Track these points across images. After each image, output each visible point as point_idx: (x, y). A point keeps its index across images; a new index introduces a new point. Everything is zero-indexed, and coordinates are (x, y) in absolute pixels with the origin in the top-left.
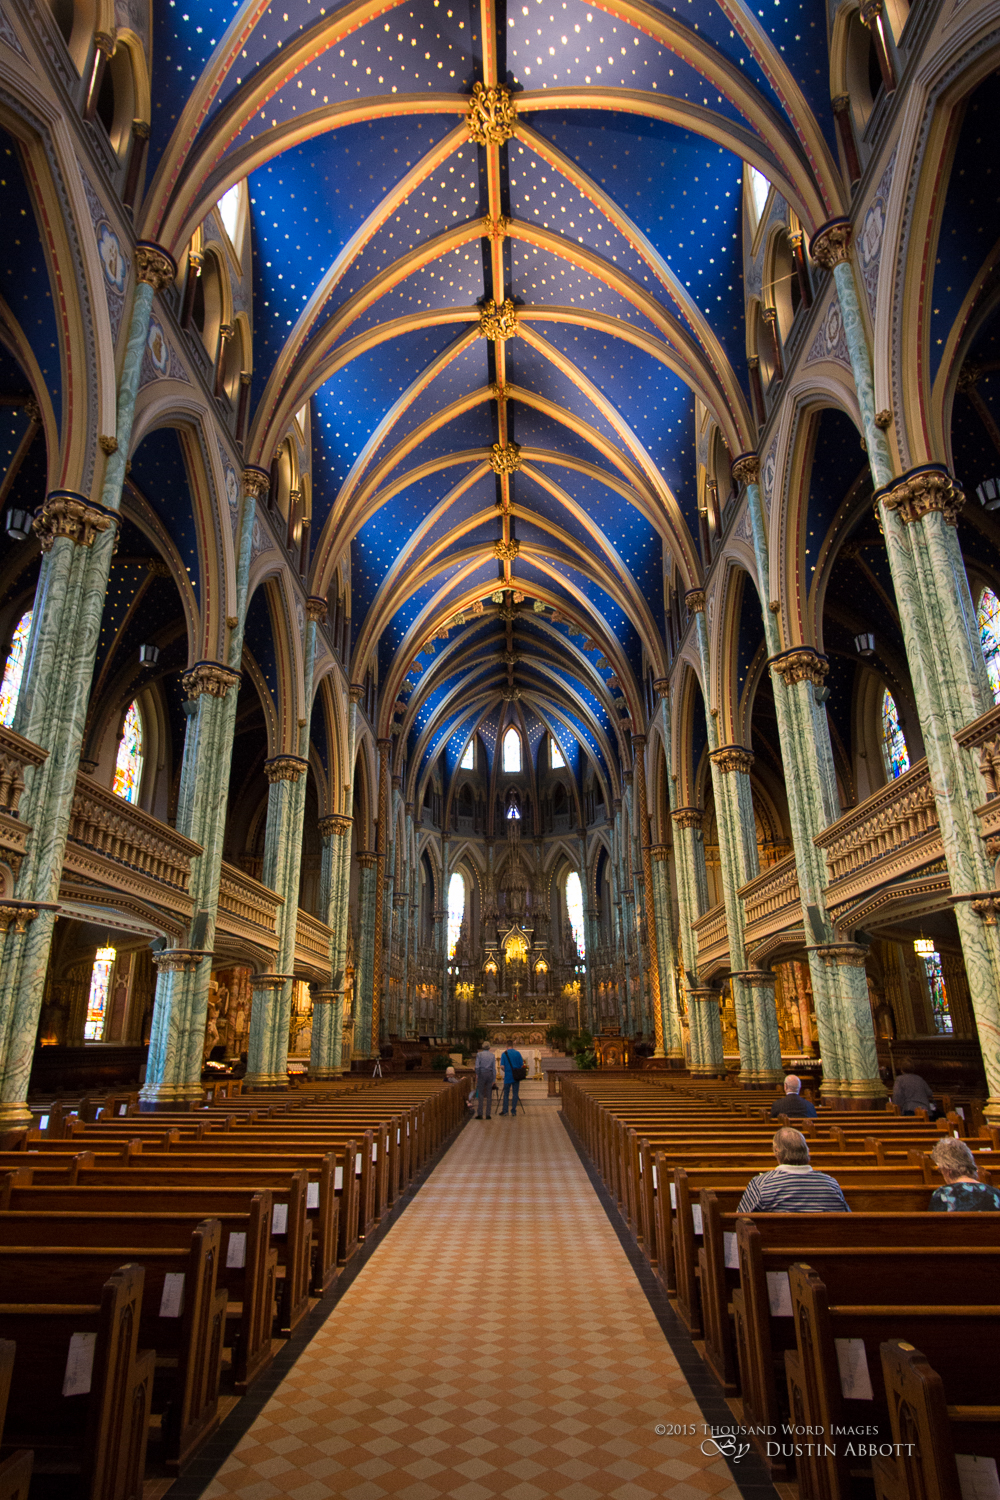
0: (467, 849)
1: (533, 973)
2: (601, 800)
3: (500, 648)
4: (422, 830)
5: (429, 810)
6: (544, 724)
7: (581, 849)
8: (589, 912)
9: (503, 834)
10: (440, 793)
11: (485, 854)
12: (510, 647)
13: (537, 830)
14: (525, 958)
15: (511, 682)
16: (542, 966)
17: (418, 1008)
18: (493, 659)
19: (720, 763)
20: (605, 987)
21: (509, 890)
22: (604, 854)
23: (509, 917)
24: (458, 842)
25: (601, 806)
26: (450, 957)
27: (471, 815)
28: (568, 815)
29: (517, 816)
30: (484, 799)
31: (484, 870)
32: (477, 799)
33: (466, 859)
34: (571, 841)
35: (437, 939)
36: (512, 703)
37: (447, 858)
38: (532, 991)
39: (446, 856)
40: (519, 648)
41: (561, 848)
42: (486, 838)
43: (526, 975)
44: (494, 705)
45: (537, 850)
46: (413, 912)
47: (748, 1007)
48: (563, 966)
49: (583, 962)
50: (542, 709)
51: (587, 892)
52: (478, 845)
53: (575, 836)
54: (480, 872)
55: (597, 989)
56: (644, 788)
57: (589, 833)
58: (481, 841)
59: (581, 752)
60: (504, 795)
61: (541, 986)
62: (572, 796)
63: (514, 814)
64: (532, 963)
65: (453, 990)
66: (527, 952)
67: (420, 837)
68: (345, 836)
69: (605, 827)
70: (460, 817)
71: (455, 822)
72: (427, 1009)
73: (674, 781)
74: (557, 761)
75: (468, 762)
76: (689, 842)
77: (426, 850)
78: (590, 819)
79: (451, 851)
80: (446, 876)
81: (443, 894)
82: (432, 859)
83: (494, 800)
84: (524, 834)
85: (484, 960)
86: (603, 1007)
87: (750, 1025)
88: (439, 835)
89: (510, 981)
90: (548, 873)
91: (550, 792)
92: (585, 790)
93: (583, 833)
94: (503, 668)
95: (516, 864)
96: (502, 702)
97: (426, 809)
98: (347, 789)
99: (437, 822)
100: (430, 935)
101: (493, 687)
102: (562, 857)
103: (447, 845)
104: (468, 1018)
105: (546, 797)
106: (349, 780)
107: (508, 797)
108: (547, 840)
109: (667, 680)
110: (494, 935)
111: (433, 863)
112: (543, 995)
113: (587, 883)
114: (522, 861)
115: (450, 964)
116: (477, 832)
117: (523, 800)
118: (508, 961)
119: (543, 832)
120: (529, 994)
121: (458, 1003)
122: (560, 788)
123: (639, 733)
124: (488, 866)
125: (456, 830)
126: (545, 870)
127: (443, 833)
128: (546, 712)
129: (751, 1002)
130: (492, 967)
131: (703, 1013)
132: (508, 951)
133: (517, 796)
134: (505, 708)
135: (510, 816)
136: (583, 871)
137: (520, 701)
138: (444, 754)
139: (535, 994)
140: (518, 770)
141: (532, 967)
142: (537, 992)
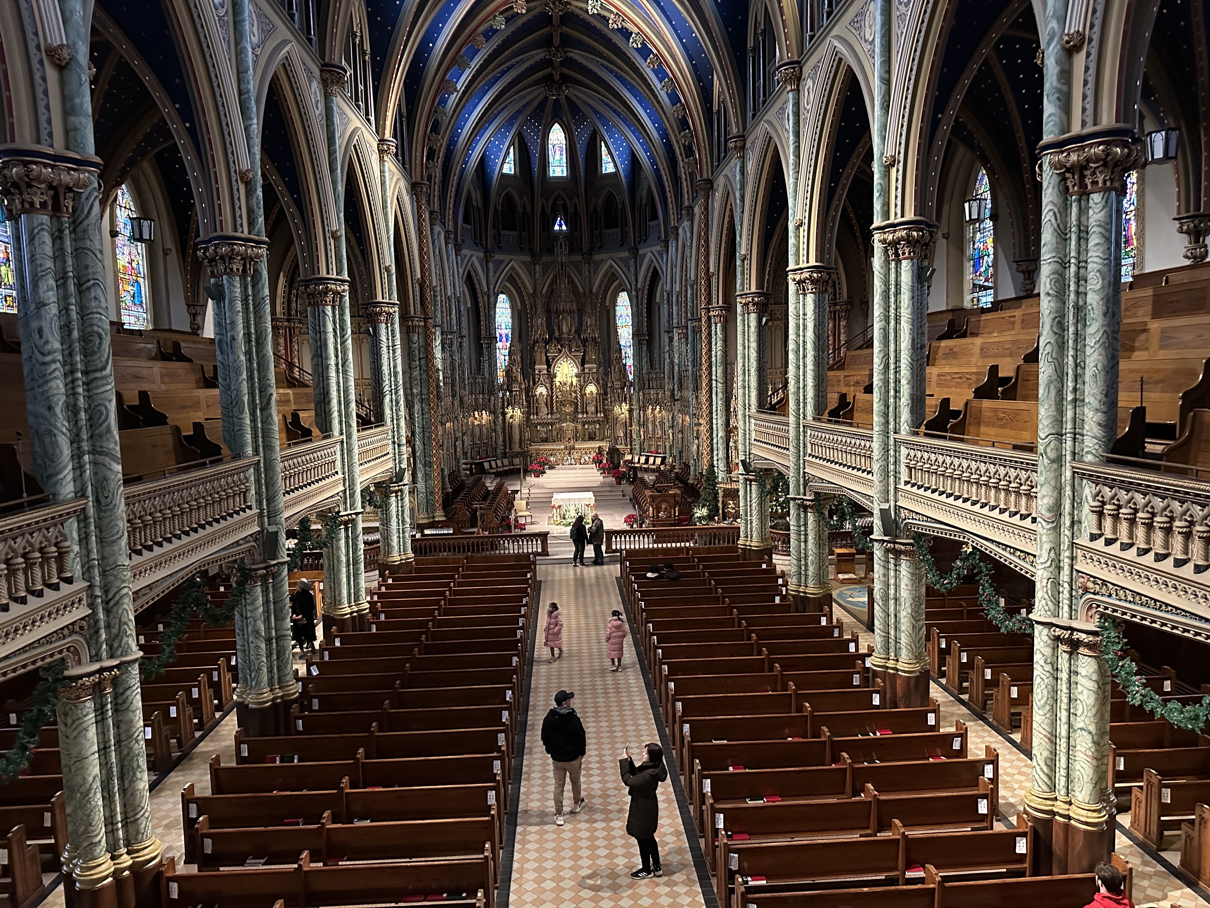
0: (513, 268)
1: (583, 395)
2: (655, 217)
3: (547, 42)
4: (464, 252)
5: (469, 227)
6: (592, 122)
7: (632, 269)
8: (636, 334)
9: (550, 251)
10: (480, 205)
11: (532, 273)
12: (556, 41)
13: (586, 246)
14: (575, 380)
15: (557, 77)
16: (591, 389)
17: (473, 435)
18: (539, 55)
19: (799, 283)
20: (652, 409)
21: (558, 313)
22: (655, 277)
23: (559, 340)
24: (502, 261)
25: (655, 222)
26: (501, 380)
27: (515, 230)
28: (618, 230)
29: (564, 228)
30: (529, 210)
31: (531, 291)
32: (520, 210)
33: (512, 279)
34: (621, 259)
35: (486, 365)
36: (557, 101)
37: (492, 280)
38: (583, 413)
39: (491, 278)
40: (567, 42)
41: (611, 267)
42: (532, 256)
43: (576, 398)
44: (537, 102)
45: (585, 268)
46: (461, 343)
47: (802, 528)
48: (613, 388)
49: (632, 384)
50: (592, 108)
51: (636, 315)
52: (523, 263)
53: (626, 254)
54: (527, 293)
55: (645, 411)
56: (707, 241)
57: (641, 252)
58: (527, 258)
59: (634, 160)
60: (550, 205)
61: (591, 409)
62: (624, 207)
63: (560, 226)
64: (582, 388)
65: (504, 414)
66: (577, 376)
67: (462, 261)
68: (392, 324)
69: (659, 248)
70: (503, 233)
71: (498, 238)
72: (480, 435)
73: (743, 261)
74: (608, 168)
75: (509, 168)
76: (753, 329)
77: (469, 272)
78: (643, 237)
79: (495, 273)
80: (492, 299)
81: (491, 317)
82: (476, 282)
83: (540, 211)
84: (572, 251)
85: (534, 384)
86: (650, 428)
87: (803, 545)
88: (482, 255)
89: (562, 403)
90: (598, 292)
91: (600, 202)
92: (638, 202)
93: (635, 252)
94: (546, 63)
95: (563, 286)
96: (546, 99)
97: (465, 225)
98: (387, 269)
99: (478, 241)
100: (479, 363)
101: (536, 83)
102: (612, 277)
103: (491, 265)
104: (520, 439)
105: (595, 207)
106: (390, 260)
107: (554, 204)
108: (597, 257)
109: (742, 138)
110: (544, 358)
111: (477, 286)
112: (594, 415)
113: (638, 307)
114: (571, 282)
115: (501, 388)
116: (522, 249)
117: (571, 211)
118: (558, 384)
119: (592, 249)
120: (580, 416)
121: (511, 426)
122: (610, 197)
123: (705, 176)
124: (535, 286)
125: (500, 248)
126: (594, 290)
127: (485, 252)
128: (596, 112)
129: (806, 524)
130: (541, 390)
131: (754, 496)
132: (558, 374)
133: (565, 206)
134: (549, 108)
135: (557, 228)
136: (634, 293)
137: (567, 97)
138: (483, 161)
139: (585, 416)
140: (565, 174)
141: (581, 390)
142: (587, 413)
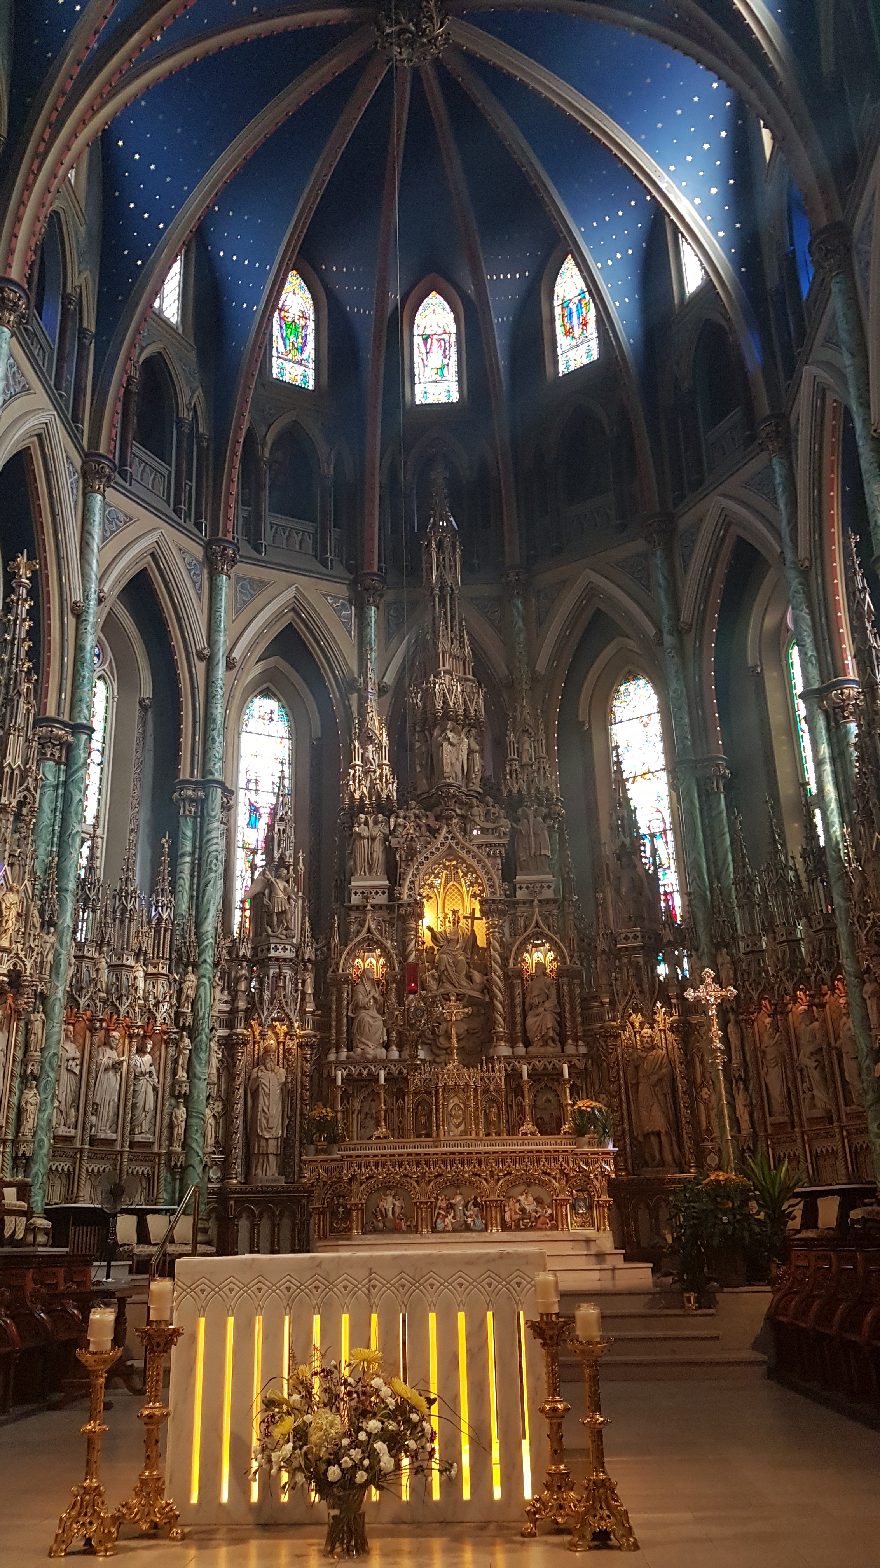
0: (294, 608)
1: (512, 978)
7: (660, 575)
8: (697, 768)
9: (409, 574)
11: (352, 626)
13: (514, 553)
14: (480, 928)
22: (744, 564)
23: (430, 800)
24: (263, 584)
28: (609, 496)
30: (348, 472)
31: (350, 672)
32: (326, 468)
33: (293, 642)
34: (622, 565)
38: (512, 1041)
42: (357, 583)
43: (487, 988)
45: (514, 611)
48: (615, 953)
49: (679, 937)
52: (328, 596)
53: (640, 545)
58: (342, 586)
60: (412, 464)
64: (508, 952)
66: (489, 911)
69: (755, 469)
70: (270, 519)
71: (252, 527)
78: (690, 478)
79: (237, 608)
82: (167, 614)
83: (382, 477)
84: (473, 571)
85: (345, 941)
88: (198, 552)
90: (553, 672)
93: (665, 528)
99: (185, 506)
102: (598, 626)
105: (541, 455)
108: (547, 575)
111: (173, 633)
112: (553, 1049)
116: (324, 562)
119: (534, 558)
120: (504, 1050)
122: (584, 423)
124: (363, 661)
126: (542, 662)
127: (208, 545)
132: (426, 909)
139: (521, 1050)
140: (455, 397)
141: (505, 959)
142: (527, 1044)
